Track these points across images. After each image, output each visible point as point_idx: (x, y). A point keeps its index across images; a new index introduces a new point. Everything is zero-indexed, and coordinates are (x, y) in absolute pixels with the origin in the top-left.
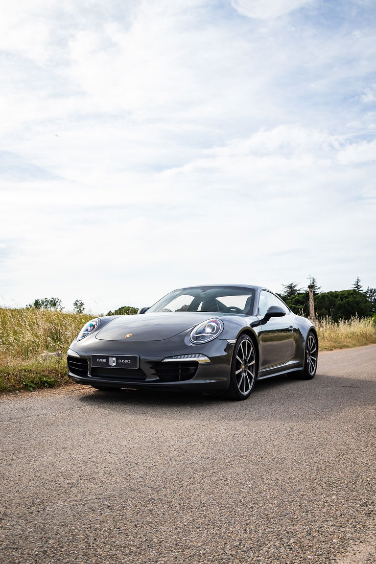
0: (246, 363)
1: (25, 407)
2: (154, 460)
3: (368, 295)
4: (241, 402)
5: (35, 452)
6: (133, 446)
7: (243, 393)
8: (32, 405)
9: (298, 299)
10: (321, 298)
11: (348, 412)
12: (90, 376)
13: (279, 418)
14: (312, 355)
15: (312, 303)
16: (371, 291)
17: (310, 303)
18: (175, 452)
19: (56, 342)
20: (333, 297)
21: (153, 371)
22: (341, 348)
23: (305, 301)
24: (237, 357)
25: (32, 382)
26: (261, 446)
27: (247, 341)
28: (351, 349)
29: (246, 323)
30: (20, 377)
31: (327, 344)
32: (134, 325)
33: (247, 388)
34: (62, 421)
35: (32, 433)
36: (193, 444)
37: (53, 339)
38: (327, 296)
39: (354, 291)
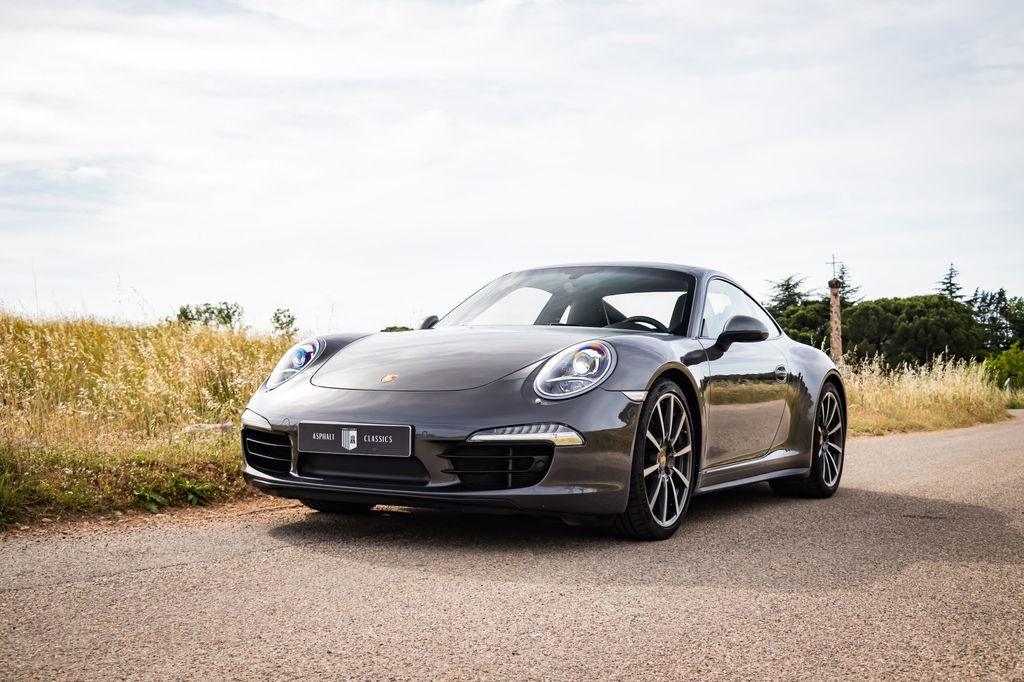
0: (669, 450)
1: (134, 547)
2: (435, 672)
3: (975, 309)
4: (656, 544)
5: (145, 651)
6: (387, 638)
7: (659, 522)
8: (151, 544)
9: (803, 316)
10: (860, 314)
11: (918, 572)
12: (296, 475)
13: (747, 583)
14: (832, 439)
15: (835, 324)
16: (984, 300)
17: (832, 324)
18: (489, 655)
19: (223, 400)
20: (889, 311)
21: (446, 464)
22: (903, 431)
23: (820, 319)
24: (649, 435)
25: (156, 490)
26: (699, 646)
27: (673, 396)
28: (929, 434)
29: (672, 353)
30: (127, 478)
31: (871, 421)
32: (406, 355)
33: (672, 512)
34: (220, 580)
35: (144, 607)
36: (533, 636)
37: (215, 391)
38: (874, 309)
39: (941, 297)
